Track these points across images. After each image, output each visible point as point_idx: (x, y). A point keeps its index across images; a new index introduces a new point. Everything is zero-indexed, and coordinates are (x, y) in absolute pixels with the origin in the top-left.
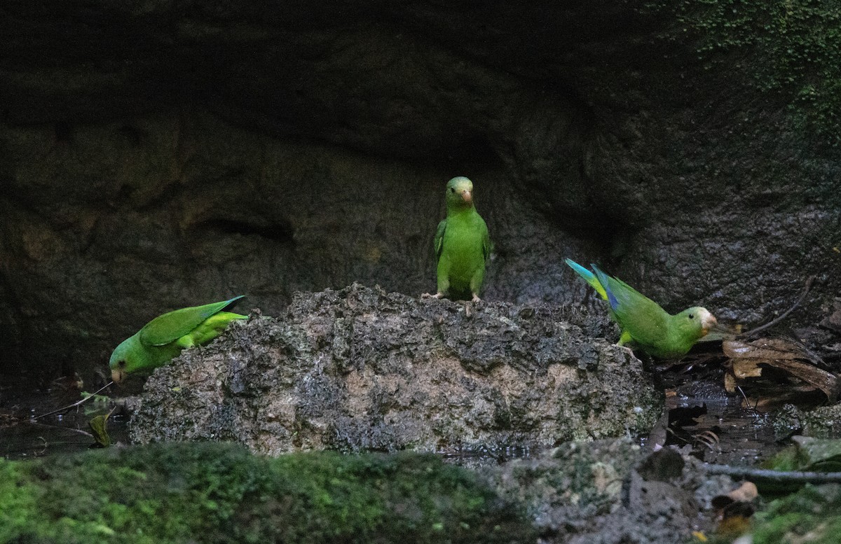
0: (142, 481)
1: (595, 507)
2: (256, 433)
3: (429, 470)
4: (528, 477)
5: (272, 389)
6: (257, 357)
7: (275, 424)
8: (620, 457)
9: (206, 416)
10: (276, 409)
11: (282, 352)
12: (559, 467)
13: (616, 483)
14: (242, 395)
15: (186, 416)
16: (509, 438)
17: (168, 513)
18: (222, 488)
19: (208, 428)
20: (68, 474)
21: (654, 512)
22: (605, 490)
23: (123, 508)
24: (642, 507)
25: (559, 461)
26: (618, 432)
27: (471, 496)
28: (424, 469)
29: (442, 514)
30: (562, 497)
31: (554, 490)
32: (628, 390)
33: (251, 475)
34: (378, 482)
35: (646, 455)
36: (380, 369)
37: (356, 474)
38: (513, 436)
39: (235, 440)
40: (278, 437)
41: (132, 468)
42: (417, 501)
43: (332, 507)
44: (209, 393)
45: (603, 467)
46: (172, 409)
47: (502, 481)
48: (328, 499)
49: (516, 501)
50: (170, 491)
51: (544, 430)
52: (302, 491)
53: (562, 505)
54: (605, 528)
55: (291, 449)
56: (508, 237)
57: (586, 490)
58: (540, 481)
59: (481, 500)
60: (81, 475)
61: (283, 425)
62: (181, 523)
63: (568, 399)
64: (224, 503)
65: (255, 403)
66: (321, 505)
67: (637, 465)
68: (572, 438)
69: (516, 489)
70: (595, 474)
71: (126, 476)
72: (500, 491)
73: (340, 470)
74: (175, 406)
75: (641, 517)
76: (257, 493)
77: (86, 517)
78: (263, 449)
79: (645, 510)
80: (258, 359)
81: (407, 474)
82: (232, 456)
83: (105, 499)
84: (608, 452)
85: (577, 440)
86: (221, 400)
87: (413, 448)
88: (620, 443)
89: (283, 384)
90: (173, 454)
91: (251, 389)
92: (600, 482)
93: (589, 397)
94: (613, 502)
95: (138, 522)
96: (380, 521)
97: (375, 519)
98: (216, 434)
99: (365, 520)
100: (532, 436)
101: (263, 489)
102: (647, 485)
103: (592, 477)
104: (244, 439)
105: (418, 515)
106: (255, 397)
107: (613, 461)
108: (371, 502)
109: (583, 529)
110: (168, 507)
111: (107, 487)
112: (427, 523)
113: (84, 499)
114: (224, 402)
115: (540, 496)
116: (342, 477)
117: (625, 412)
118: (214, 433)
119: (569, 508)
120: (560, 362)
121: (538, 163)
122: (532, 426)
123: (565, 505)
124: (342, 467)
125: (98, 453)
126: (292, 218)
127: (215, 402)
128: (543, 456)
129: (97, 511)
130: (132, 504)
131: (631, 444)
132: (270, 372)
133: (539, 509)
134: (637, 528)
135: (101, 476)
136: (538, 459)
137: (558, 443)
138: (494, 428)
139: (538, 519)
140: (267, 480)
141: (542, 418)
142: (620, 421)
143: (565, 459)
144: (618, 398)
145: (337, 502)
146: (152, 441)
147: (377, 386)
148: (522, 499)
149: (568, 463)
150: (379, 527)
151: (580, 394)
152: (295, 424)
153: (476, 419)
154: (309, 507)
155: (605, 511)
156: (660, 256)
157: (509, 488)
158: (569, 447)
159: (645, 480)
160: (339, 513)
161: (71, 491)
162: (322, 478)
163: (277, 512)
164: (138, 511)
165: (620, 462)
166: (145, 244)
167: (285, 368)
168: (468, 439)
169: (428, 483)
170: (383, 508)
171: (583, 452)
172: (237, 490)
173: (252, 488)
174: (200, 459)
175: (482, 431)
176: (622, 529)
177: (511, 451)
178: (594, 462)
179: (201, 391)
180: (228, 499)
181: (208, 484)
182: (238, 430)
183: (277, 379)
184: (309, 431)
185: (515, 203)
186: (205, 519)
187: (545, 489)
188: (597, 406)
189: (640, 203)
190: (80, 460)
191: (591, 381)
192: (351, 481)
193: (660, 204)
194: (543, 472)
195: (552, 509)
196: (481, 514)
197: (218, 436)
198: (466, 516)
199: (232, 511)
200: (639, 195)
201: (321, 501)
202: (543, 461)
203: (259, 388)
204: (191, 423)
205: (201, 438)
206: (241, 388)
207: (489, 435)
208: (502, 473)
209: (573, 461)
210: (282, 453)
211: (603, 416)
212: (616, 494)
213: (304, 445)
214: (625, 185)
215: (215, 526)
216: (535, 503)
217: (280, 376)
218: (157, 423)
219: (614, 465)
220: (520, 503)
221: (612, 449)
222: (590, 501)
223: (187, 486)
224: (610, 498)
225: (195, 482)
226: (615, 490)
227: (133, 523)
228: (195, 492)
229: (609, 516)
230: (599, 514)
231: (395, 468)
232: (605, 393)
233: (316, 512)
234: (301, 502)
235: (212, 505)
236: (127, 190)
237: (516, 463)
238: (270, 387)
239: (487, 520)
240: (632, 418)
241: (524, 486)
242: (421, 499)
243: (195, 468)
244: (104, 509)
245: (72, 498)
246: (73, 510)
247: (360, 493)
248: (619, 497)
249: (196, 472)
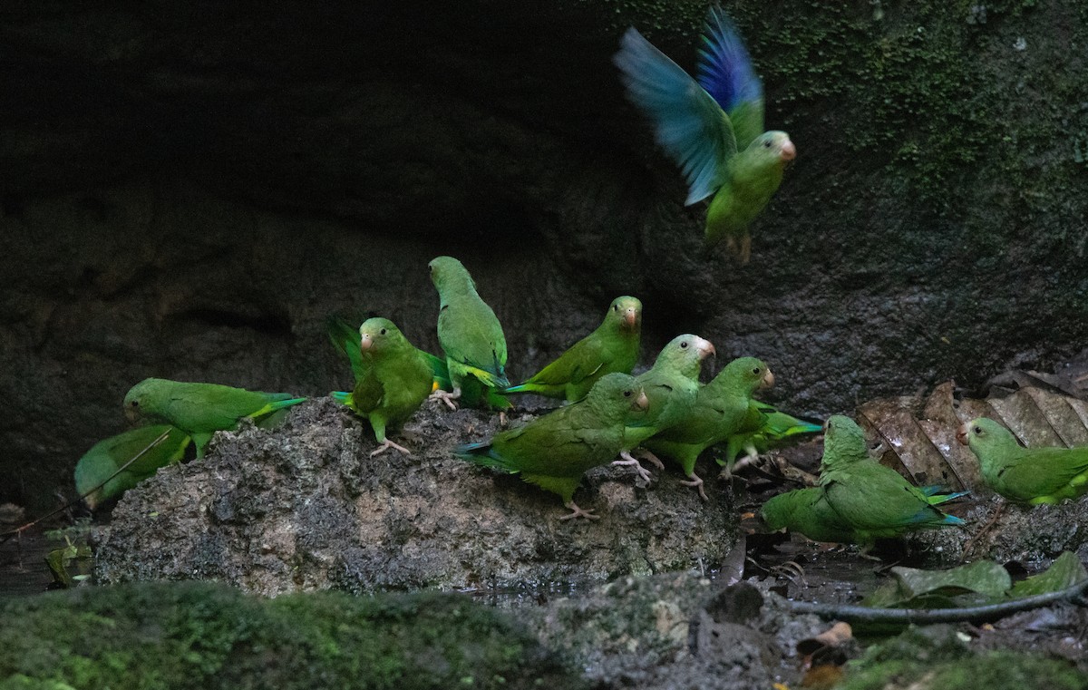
0: (109, 628)
1: (657, 655)
2: (248, 568)
3: (457, 613)
4: (577, 619)
5: (267, 515)
6: (248, 476)
7: (271, 558)
8: (686, 594)
9: (188, 548)
10: (271, 539)
11: (279, 471)
12: (614, 606)
13: (682, 625)
14: (231, 522)
15: (163, 549)
16: (553, 572)
17: (142, 668)
18: (206, 636)
19: (190, 563)
20: (21, 622)
21: (727, 660)
22: (669, 634)
23: (87, 662)
24: (712, 654)
25: (613, 599)
26: (684, 563)
27: (507, 643)
28: (450, 612)
29: (472, 665)
30: (617, 643)
31: (607, 635)
32: (695, 512)
33: (242, 620)
34: (395, 628)
35: (717, 593)
36: (397, 490)
37: (370, 618)
38: (557, 569)
39: (223, 577)
40: (274, 573)
41: (98, 613)
42: (442, 650)
43: (341, 658)
44: (192, 520)
45: (666, 607)
46: (146, 540)
47: (545, 624)
48: (334, 649)
49: (562, 648)
50: (144, 640)
51: (595, 562)
52: (304, 639)
53: (617, 653)
54: (669, 681)
55: (291, 588)
56: (551, 327)
57: (646, 634)
58: (590, 624)
59: (519, 648)
60: (37, 623)
61: (281, 559)
62: (157, 679)
63: (624, 523)
64: (209, 655)
65: (247, 532)
66: (327, 656)
67: (705, 604)
68: (628, 572)
69: (563, 635)
70: (657, 615)
71: (91, 623)
72: (542, 636)
73: (349, 613)
74: (150, 536)
75: (711, 666)
76: (249, 642)
77: (43, 674)
78: (257, 587)
79: (717, 659)
80: (249, 479)
81: (431, 618)
82: (218, 598)
83: (66, 651)
84: (671, 588)
85: (635, 574)
86: (205, 529)
87: (438, 585)
88: (686, 577)
89: (280, 509)
90: (148, 596)
91: (241, 515)
92: (663, 624)
93: (649, 521)
94: (679, 648)
95: (106, 679)
96: (398, 675)
97: (392, 672)
98: (200, 570)
99: (380, 674)
100: (581, 568)
101: (256, 637)
102: (718, 628)
103: (653, 618)
104: (234, 575)
105: (444, 667)
106: (246, 524)
107: (677, 599)
108: (387, 652)
109: (642, 682)
110: (142, 661)
111: (68, 637)
112: (455, 676)
113: (40, 651)
114: (209, 530)
115: (590, 642)
116: (352, 622)
117: (693, 539)
118: (197, 568)
119: (625, 658)
120: (614, 480)
121: (585, 239)
122: (580, 558)
123: (620, 652)
124: (352, 610)
125: (58, 595)
126: (290, 307)
127: (198, 531)
128: (593, 594)
129: (56, 665)
130: (98, 658)
131: (699, 578)
132: (265, 494)
133: (590, 658)
134: (708, 680)
135: (59, 624)
136: (588, 597)
137: (612, 578)
138: (535, 560)
139: (588, 670)
140: (262, 626)
141: (593, 547)
142: (686, 550)
143: (621, 597)
144: (684, 522)
145: (347, 653)
146: (123, 579)
147: (393, 510)
148: (568, 645)
149: (623, 601)
150: (397, 682)
151: (638, 518)
152: (295, 558)
153: (513, 549)
154: (311, 659)
155: (667, 660)
156: (734, 349)
157: (553, 633)
158: (626, 583)
159: (716, 621)
160: (347, 665)
161: (26, 642)
162: (327, 624)
163: (274, 665)
164: (105, 665)
165: (686, 600)
166: (114, 339)
167: (283, 489)
168: (503, 573)
169: (454, 628)
170: (402, 659)
171: (642, 588)
172: (226, 639)
173: (243, 637)
174: (179, 602)
175: (520, 564)
176: (688, 681)
177: (556, 588)
178: (655, 601)
179: (180, 518)
180: (214, 650)
181: (190, 632)
182: (226, 564)
183: (272, 502)
184: (311, 565)
185: (558, 286)
186: (188, 674)
187: (598, 635)
188: (659, 532)
189: (709, 285)
190: (35, 605)
191: (651, 502)
192: (363, 627)
193: (732, 286)
194: (594, 613)
195: (605, 658)
196: (520, 666)
197: (202, 572)
198: (501, 668)
199: (219, 665)
200: (708, 276)
201: (327, 651)
202: (594, 600)
203: (251, 514)
204: (169, 557)
205: (181, 576)
206: (230, 515)
207: (529, 568)
208: (544, 615)
209: (630, 599)
210: (280, 593)
211: (666, 544)
212: (681, 639)
213: (307, 583)
214: (690, 264)
215: (198, 683)
216: (584, 651)
217: (276, 499)
218: (129, 556)
219: (680, 603)
220: (566, 651)
221: (677, 584)
222: (651, 647)
223: (165, 634)
224: (674, 644)
225: (172, 631)
226: (680, 634)
227: (100, 681)
228: (174, 642)
229: (673, 666)
230: (662, 662)
231: (414, 611)
232: (669, 516)
233: (320, 665)
234: (302, 652)
235: (195, 657)
236: (90, 274)
237: (561, 602)
238: (265, 513)
239: (527, 672)
240: (701, 546)
241: (571, 631)
242: (448, 648)
243: (174, 613)
244: (64, 663)
245: (25, 650)
246: (27, 664)
247: (374, 641)
248: (685, 642)
249: (175, 617)
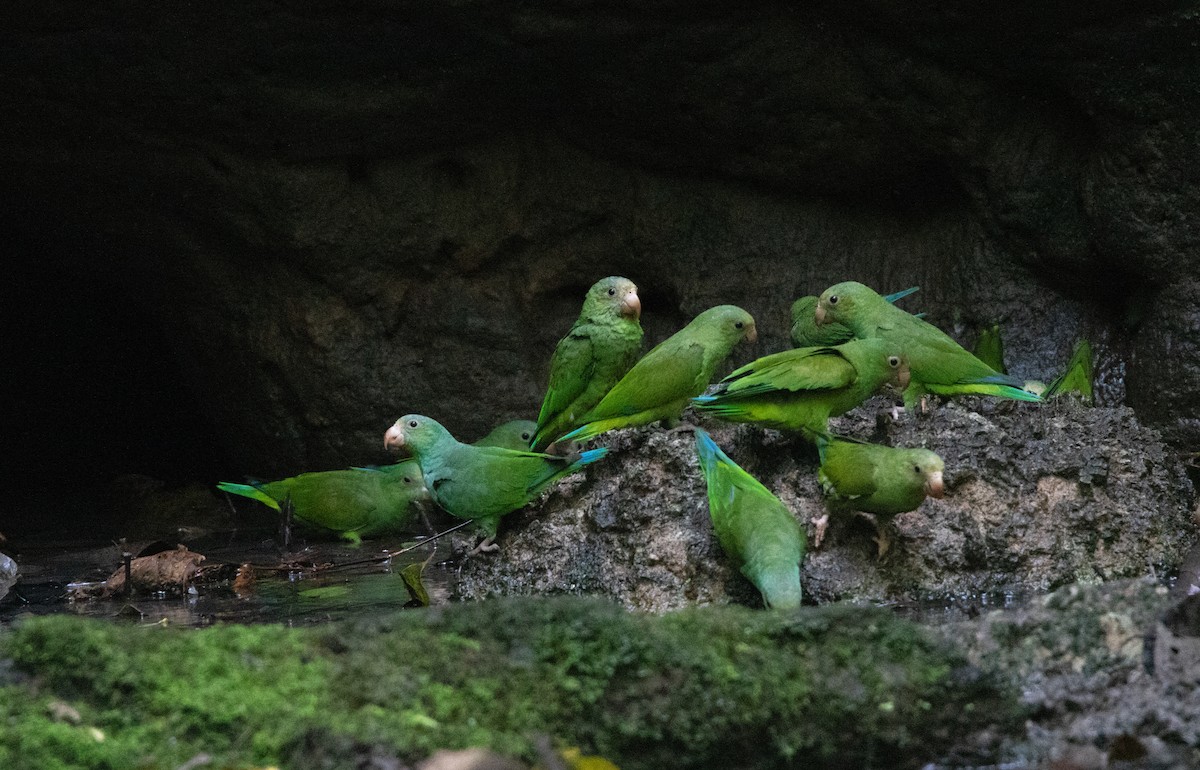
0: (474, 652)
1: (1106, 675)
2: (634, 581)
3: (873, 628)
4: (1013, 636)
5: (654, 520)
6: (632, 476)
7: (659, 570)
8: (1140, 605)
9: (564, 559)
10: (659, 548)
11: (667, 470)
12: (1055, 620)
13: (1136, 641)
14: (612, 530)
15: (535, 561)
16: (986, 582)
17: (512, 697)
18: (585, 659)
19: (567, 577)
20: (372, 645)
21: (1189, 680)
22: (1120, 651)
23: (448, 690)
24: (1171, 674)
25: (1054, 612)
26: (1137, 569)
27: (932, 663)
28: (865, 627)
29: (892, 690)
30: (1061, 662)
31: (1048, 653)
32: (1150, 510)
33: (626, 640)
34: (801, 647)
35: (1175, 603)
36: (803, 490)
37: (772, 636)
38: (990, 578)
39: (604, 592)
40: (663, 587)
41: (460, 634)
42: (856, 671)
43: (739, 682)
44: (567, 528)
45: (1117, 620)
46: (516, 551)
47: (975, 641)
48: (732, 672)
49: (996, 670)
50: (513, 664)
51: (1034, 569)
52: (697, 661)
53: (1060, 673)
54: (1121, 704)
55: (683, 604)
56: (979, 300)
57: (1093, 651)
58: (1028, 641)
59: (946, 669)
60: (391, 646)
61: (670, 570)
62: (530, 709)
63: (1066, 524)
64: (588, 679)
65: (631, 540)
66: (724, 680)
67: (1161, 615)
68: (1072, 580)
69: (997, 654)
70: (1106, 630)
71: (452, 646)
72: (973, 656)
73: (748, 631)
74: (520, 547)
75: (1170, 687)
76: (633, 666)
77: (398, 704)
78: (643, 603)
79: (1177, 678)
80: (633, 480)
81: (843, 635)
82: (598, 615)
83: (424, 678)
84: (1122, 598)
85: (1081, 582)
86: (583, 538)
87: (852, 598)
88: (1139, 585)
89: (669, 513)
90: (517, 614)
91: (625, 521)
92: (1113, 640)
93: (1096, 521)
94: (1133, 667)
95: (471, 710)
96: (806, 701)
97: (799, 699)
98: (578, 585)
99: (785, 700)
100: (1018, 578)
101: (641, 660)
102: (1178, 643)
103: (1101, 633)
104: (616, 590)
105: (860, 693)
106: (630, 531)
107: (1130, 610)
108: (793, 675)
109: (1089, 706)
110: (511, 688)
111: (427, 661)
112: (872, 703)
113: (393, 679)
114: (588, 539)
115: (1029, 662)
116: (751, 641)
117: (1147, 542)
118: (575, 582)
119: (1069, 678)
120: (1054, 474)
121: (1020, 197)
122: (1018, 564)
123: (1064, 672)
124: (751, 627)
125: (415, 614)
126: (678, 282)
127: (575, 539)
128: (1032, 606)
129: (413, 694)
130: (461, 685)
131: (1155, 586)
132: (651, 497)
133: (1030, 679)
134: (1166, 703)
135: (417, 647)
136: (1025, 609)
137: (1054, 587)
138: (964, 568)
139: (1027, 693)
140: (648, 647)
141: (1031, 553)
142: (1140, 555)
143: (1064, 609)
144: (1136, 523)
145: (748, 676)
146: (490, 596)
147: (799, 513)
148: (1003, 665)
149: (1067, 614)
150: (805, 710)
151: (1083, 518)
152: (687, 569)
153: (939, 556)
154: (706, 684)
155: (1118, 680)
156: (1192, 323)
157: (986, 652)
158: (1069, 593)
159: (1176, 635)
160: (747, 690)
161: (379, 667)
162: (723, 643)
163: (663, 692)
164: (469, 694)
165: (1140, 613)
166: (475, 322)
167: (672, 491)
168: (928, 584)
169: (870, 647)
170: (810, 682)
171: (1088, 598)
172: (608, 662)
173: (628, 659)
174: (554, 620)
175: (947, 573)
176: (1144, 705)
178: (1104, 612)
179: (555, 525)
180: (594, 675)
181: (565, 654)
182: (608, 577)
183: (660, 506)
184: (706, 577)
185: (987, 253)
186: (564, 702)
187: (1037, 652)
188: (1108, 534)
189: (1162, 249)
190: (388, 624)
191: (1098, 500)
192: (764, 647)
193: (1190, 250)
194: (1033, 628)
195: (1046, 679)
196: (947, 689)
197: (580, 587)
198: (928, 692)
199: (600, 692)
200: (1161, 238)
201: (724, 675)
202: (1033, 613)
203: (636, 519)
204: (541, 570)
205: (556, 591)
206: (611, 520)
207: (957, 578)
208: (975, 630)
209: (1074, 611)
210: (670, 609)
211: (1116, 547)
212: (1136, 656)
213: (700, 598)
214: (1141, 226)
215: (575, 713)
216: (1022, 672)
217: (664, 501)
218: (496, 570)
219: (1133, 616)
220: (1002, 672)
221: (1128, 593)
222: (1099, 667)
223: (537, 657)
224: (1127, 662)
225: (547, 652)
226: (1134, 650)
227: (464, 711)
228: (549, 666)
229: (1127, 689)
230: (1113, 684)
231: (824, 627)
232: (1119, 516)
233: (717, 690)
234: (695, 677)
235: (572, 684)
236: (447, 248)
237: (995, 615)
238: (651, 518)
239: (955, 696)
240: (1157, 549)
241: (1006, 649)
242: (863, 670)
243: (547, 634)
244: (421, 692)
245: (379, 678)
246: (380, 694)
247: (778, 663)
248: (1139, 660)
249: (548, 639)
